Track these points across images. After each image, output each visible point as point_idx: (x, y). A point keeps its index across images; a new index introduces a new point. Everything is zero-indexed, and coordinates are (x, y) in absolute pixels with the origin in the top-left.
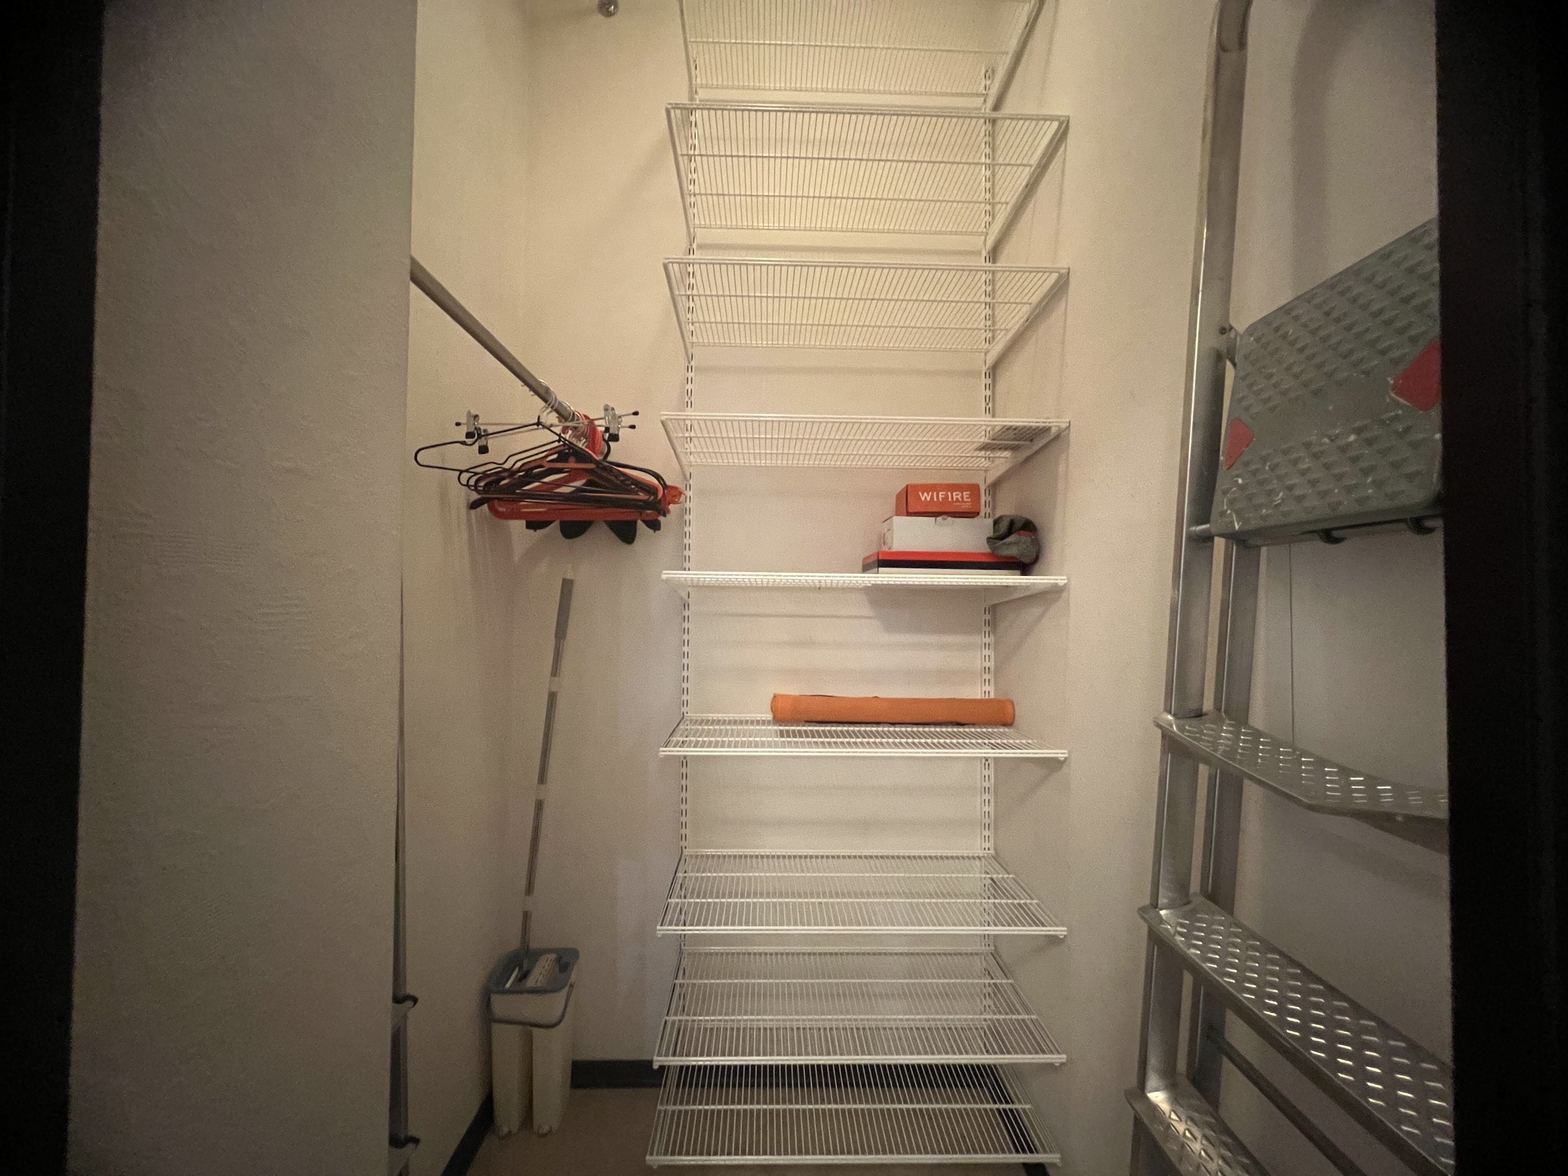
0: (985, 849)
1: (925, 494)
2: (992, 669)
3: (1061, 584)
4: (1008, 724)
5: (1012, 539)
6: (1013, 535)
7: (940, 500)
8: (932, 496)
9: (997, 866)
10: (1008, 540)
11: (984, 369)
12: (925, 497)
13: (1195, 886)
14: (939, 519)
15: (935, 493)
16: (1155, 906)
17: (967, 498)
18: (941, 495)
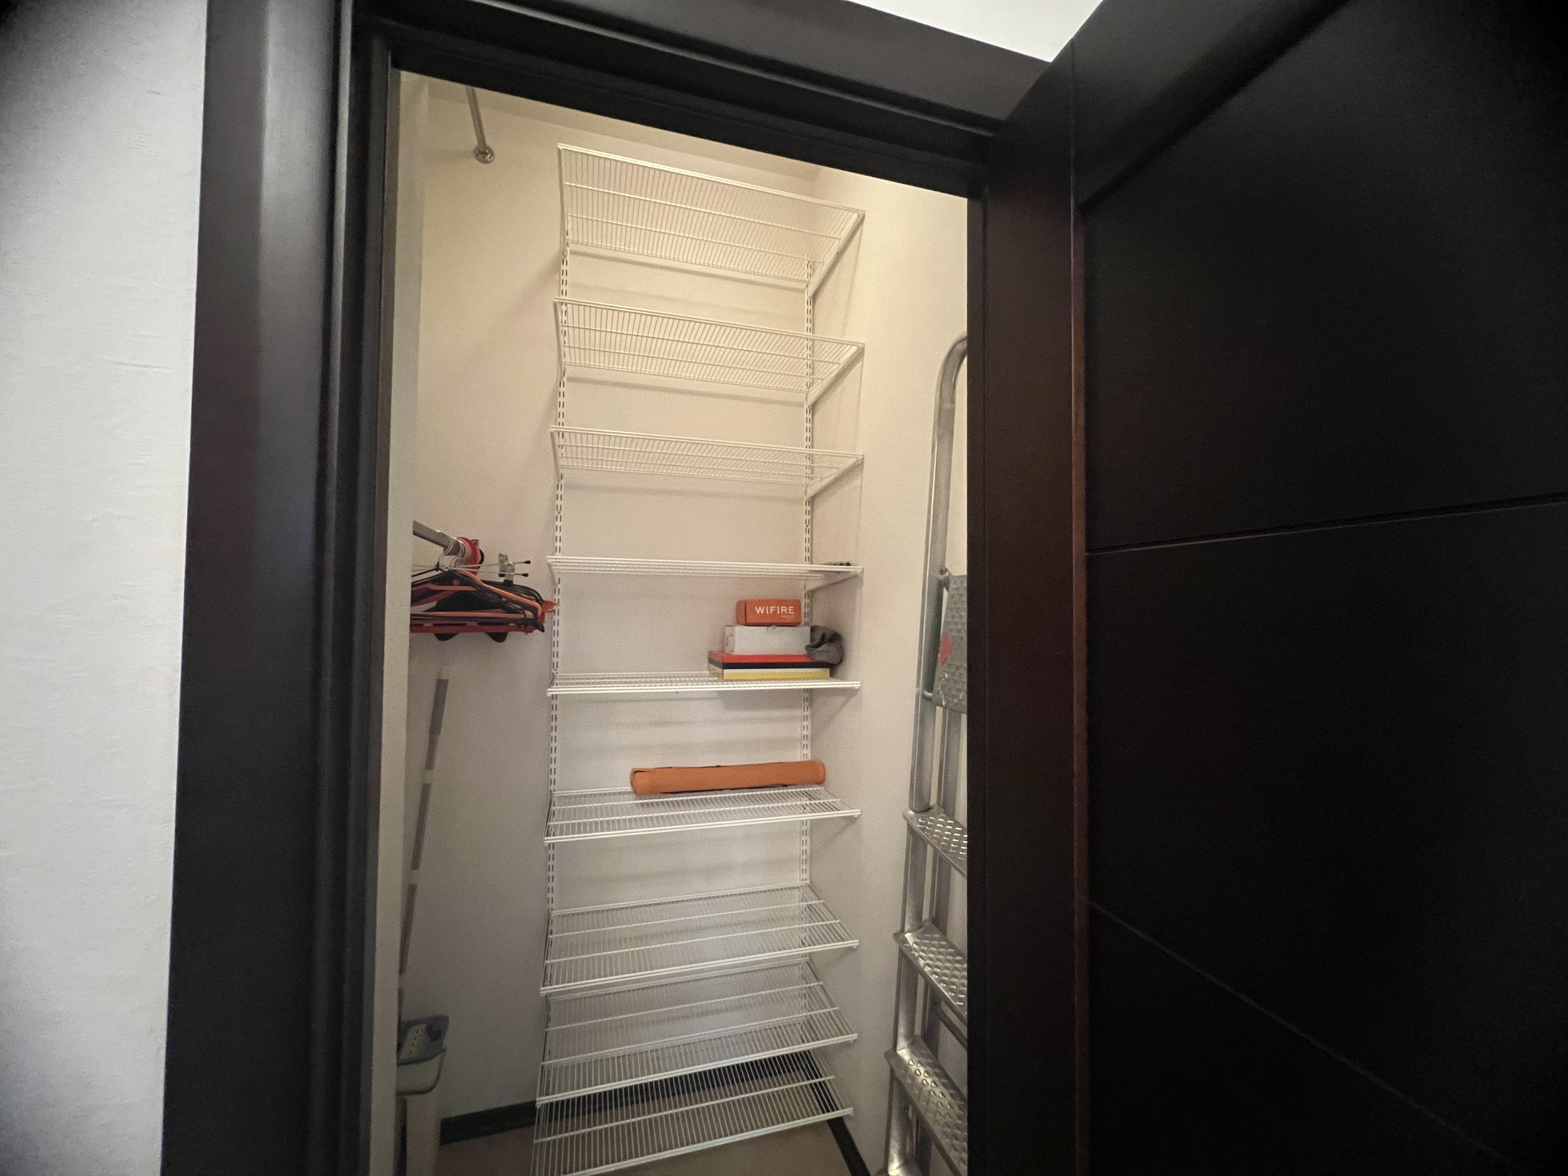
0: (803, 880)
1: (760, 608)
2: (809, 737)
3: (857, 688)
4: (820, 783)
5: (824, 647)
6: (824, 645)
7: (771, 613)
8: (765, 610)
9: (813, 895)
10: (819, 649)
11: (805, 499)
12: (760, 610)
13: (926, 916)
14: (770, 628)
15: (767, 608)
16: (903, 931)
17: (791, 611)
18: (772, 609)
